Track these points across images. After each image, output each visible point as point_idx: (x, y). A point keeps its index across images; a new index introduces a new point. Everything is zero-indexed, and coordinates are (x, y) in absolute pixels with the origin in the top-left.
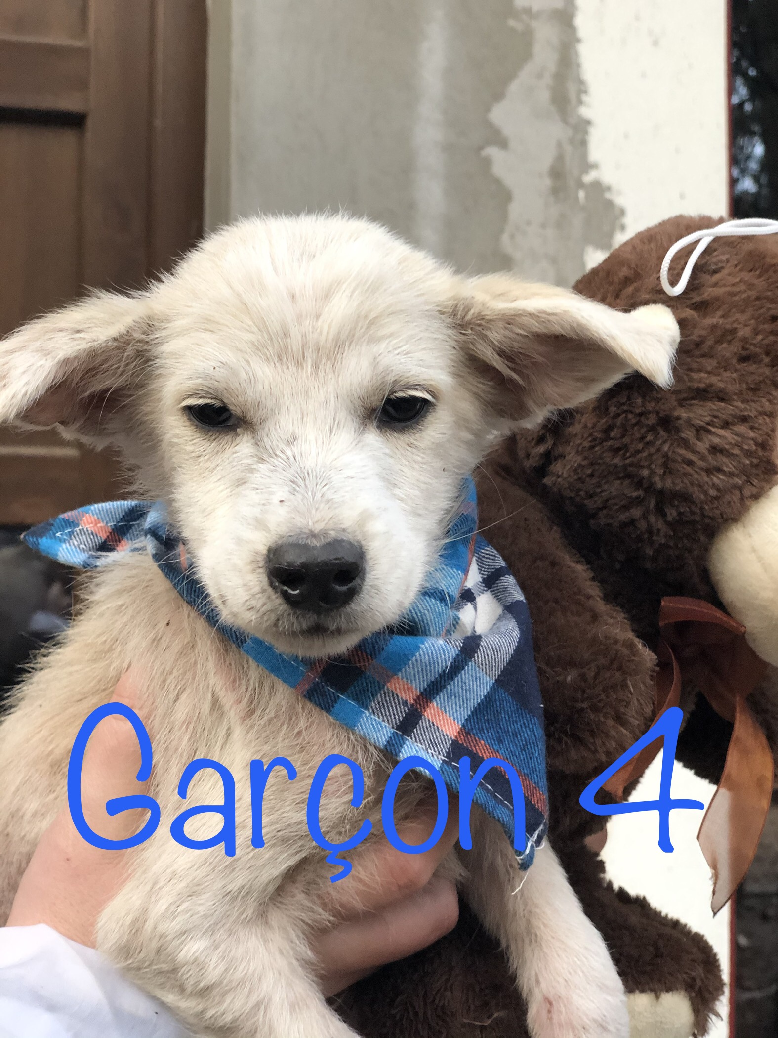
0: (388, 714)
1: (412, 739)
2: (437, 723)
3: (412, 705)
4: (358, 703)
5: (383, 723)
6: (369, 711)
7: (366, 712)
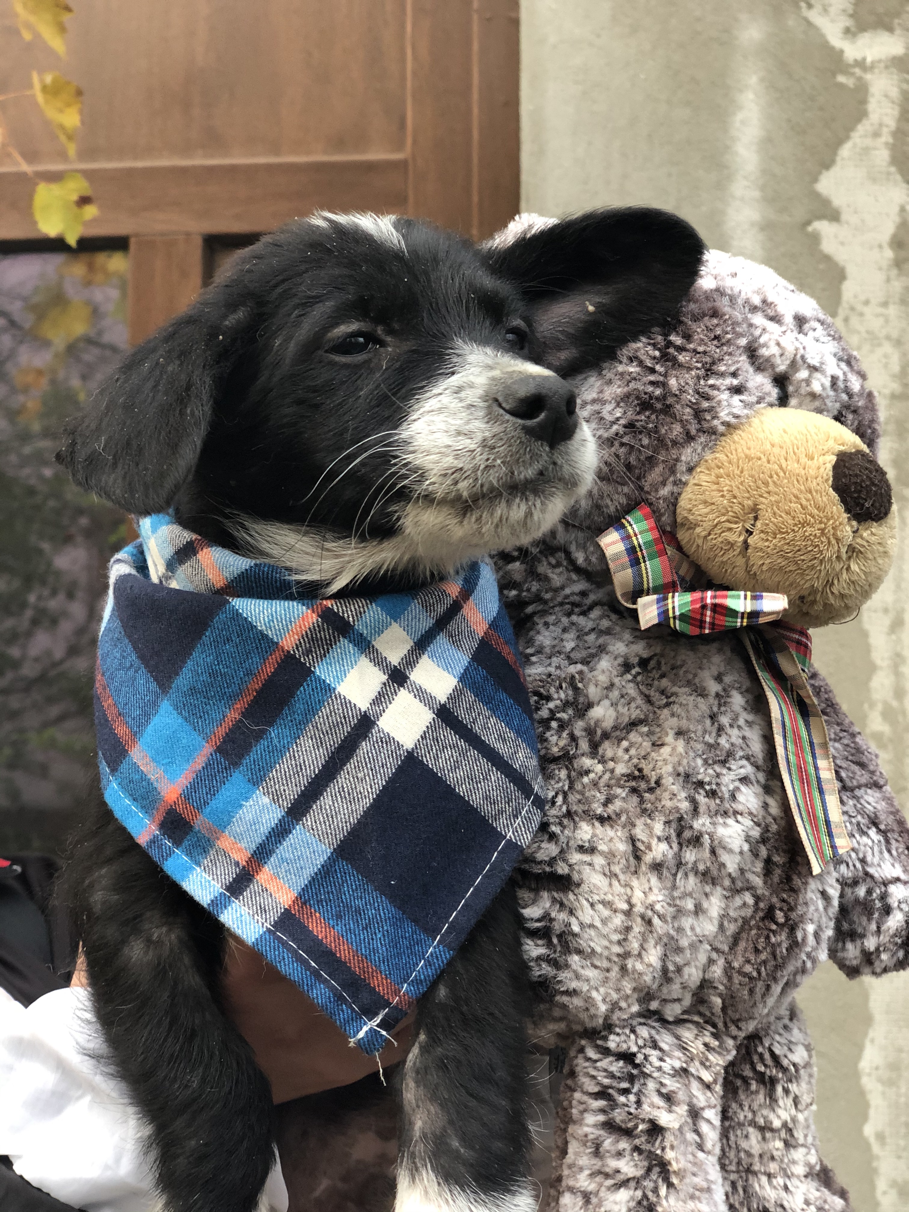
0: (219, 873)
1: (239, 901)
2: (271, 888)
3: (244, 867)
4: (191, 860)
5: (212, 882)
6: (200, 866)
7: (198, 869)
